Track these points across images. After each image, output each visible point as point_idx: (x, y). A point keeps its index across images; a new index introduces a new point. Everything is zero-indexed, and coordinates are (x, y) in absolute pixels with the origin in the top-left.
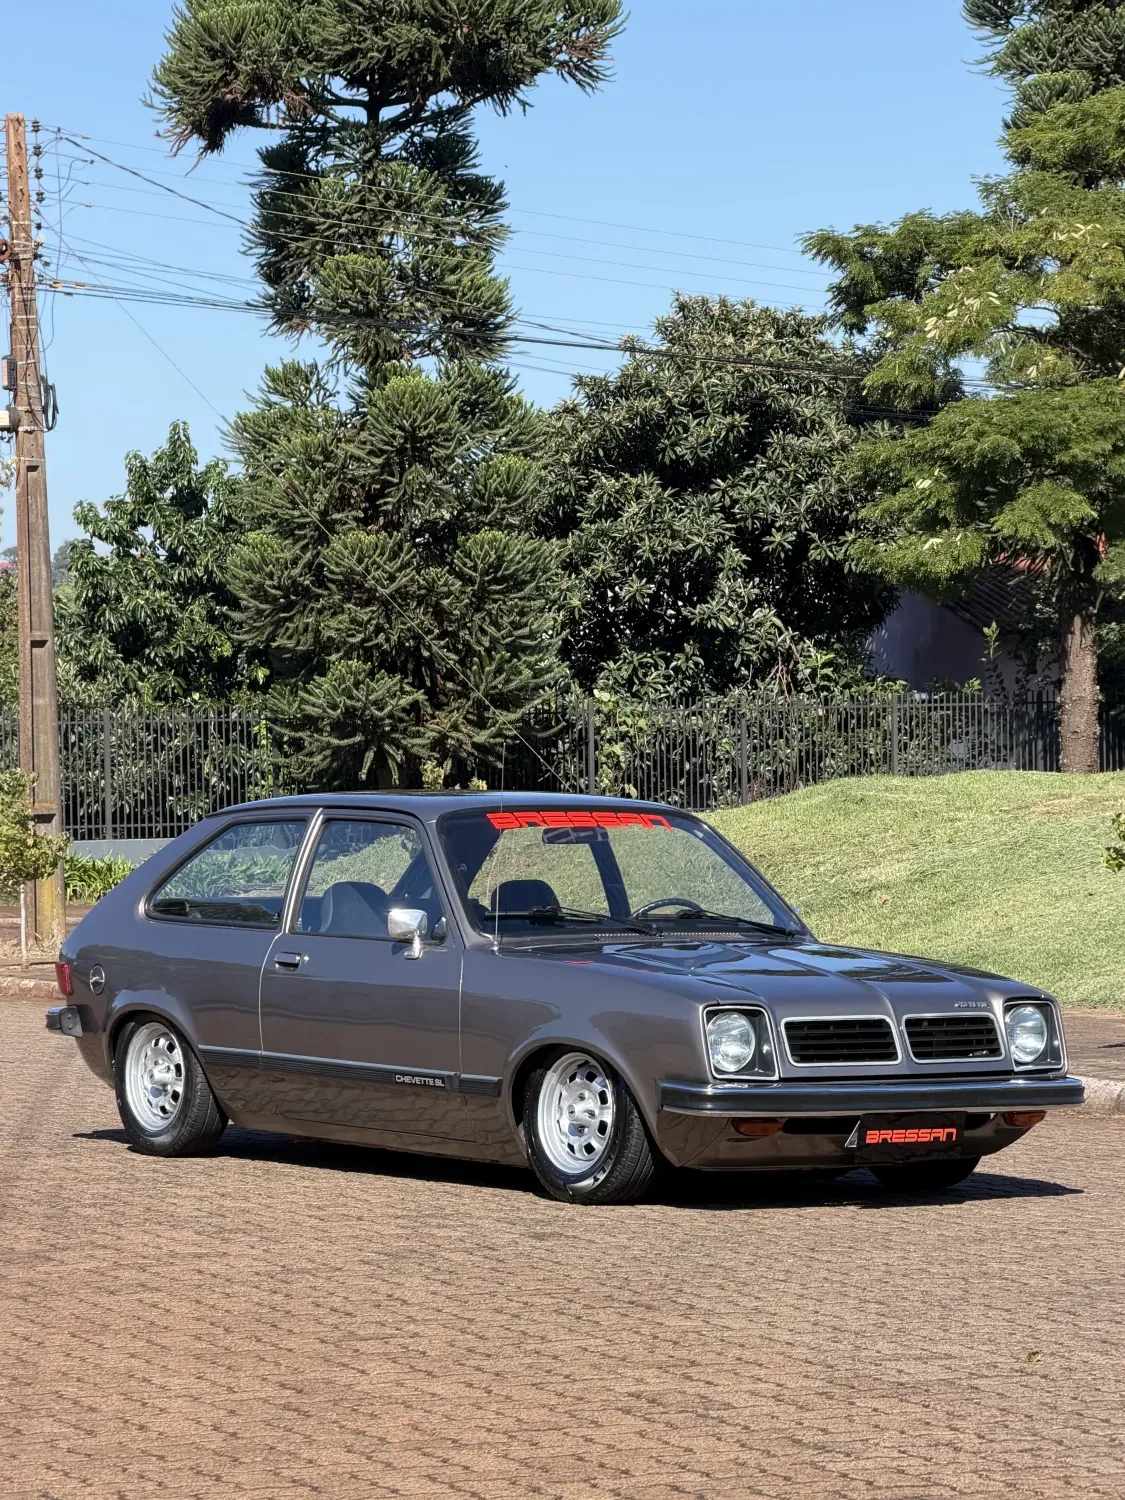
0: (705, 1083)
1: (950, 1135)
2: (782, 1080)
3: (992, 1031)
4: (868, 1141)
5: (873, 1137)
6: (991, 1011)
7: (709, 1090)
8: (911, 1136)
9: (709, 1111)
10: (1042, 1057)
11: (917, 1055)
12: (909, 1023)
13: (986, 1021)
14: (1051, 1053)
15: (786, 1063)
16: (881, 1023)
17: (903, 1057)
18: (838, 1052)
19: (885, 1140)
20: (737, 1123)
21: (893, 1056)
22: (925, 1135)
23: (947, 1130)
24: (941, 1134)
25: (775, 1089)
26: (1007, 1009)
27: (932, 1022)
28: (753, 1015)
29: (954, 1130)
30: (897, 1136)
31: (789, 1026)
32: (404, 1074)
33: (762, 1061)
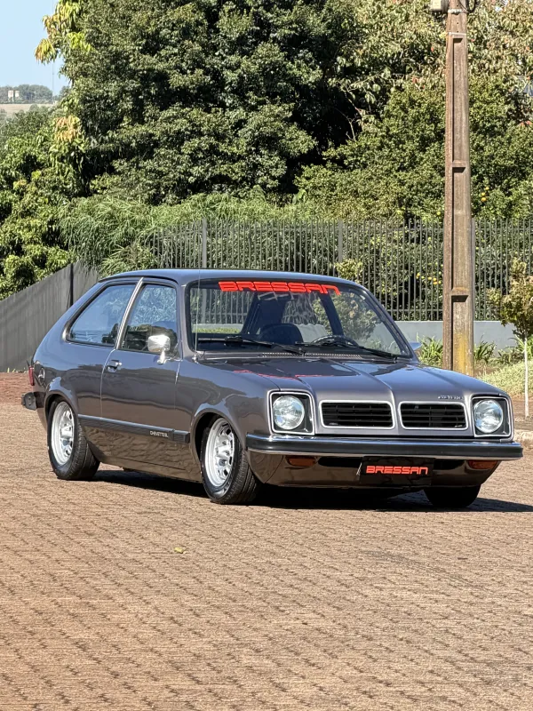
0: (268, 435)
1: (423, 471)
2: (316, 435)
3: (463, 413)
4: (368, 472)
5: (371, 469)
6: (463, 402)
7: (270, 439)
8: (397, 470)
9: (270, 451)
10: (500, 430)
11: (405, 425)
12: (403, 406)
13: (460, 407)
14: (505, 427)
15: (319, 426)
16: (386, 406)
17: (397, 424)
18: (356, 420)
19: (379, 472)
20: (289, 457)
21: (390, 424)
22: (407, 470)
23: (421, 468)
24: (418, 470)
25: (313, 440)
26: (474, 402)
27: (421, 406)
28: (303, 399)
29: (426, 468)
30: (388, 470)
31: (324, 405)
32: (153, 430)
33: (307, 424)
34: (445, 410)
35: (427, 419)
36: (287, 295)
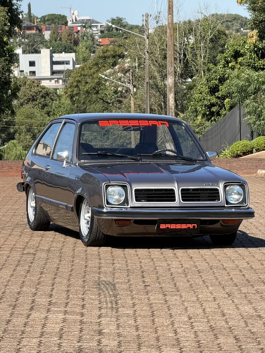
0: (103, 208)
1: (194, 227)
2: (131, 207)
3: (218, 193)
4: (161, 228)
5: (163, 226)
6: (219, 187)
7: (105, 210)
8: (178, 226)
9: (104, 217)
10: (242, 202)
11: (183, 200)
12: (182, 190)
13: (217, 190)
14: (244, 201)
15: (133, 203)
16: (172, 190)
17: (178, 201)
18: (155, 199)
19: (168, 227)
20: (116, 220)
21: (174, 200)
22: (184, 226)
24: (191, 226)
25: (129, 210)
26: (225, 187)
27: (194, 190)
28: (124, 187)
29: (196, 225)
30: (173, 226)
31: (136, 190)
33: (126, 201)
34: (209, 192)
35: (199, 197)
36: (139, 127)
